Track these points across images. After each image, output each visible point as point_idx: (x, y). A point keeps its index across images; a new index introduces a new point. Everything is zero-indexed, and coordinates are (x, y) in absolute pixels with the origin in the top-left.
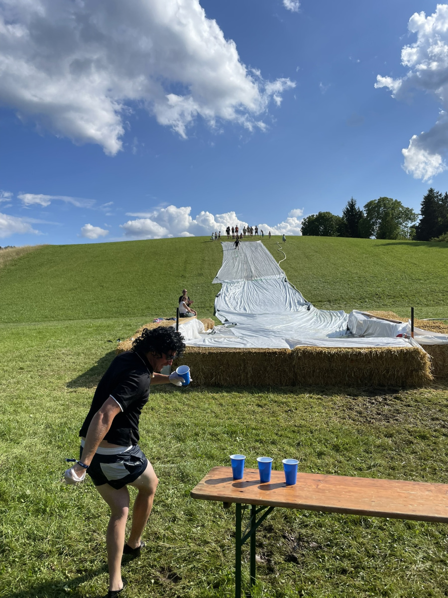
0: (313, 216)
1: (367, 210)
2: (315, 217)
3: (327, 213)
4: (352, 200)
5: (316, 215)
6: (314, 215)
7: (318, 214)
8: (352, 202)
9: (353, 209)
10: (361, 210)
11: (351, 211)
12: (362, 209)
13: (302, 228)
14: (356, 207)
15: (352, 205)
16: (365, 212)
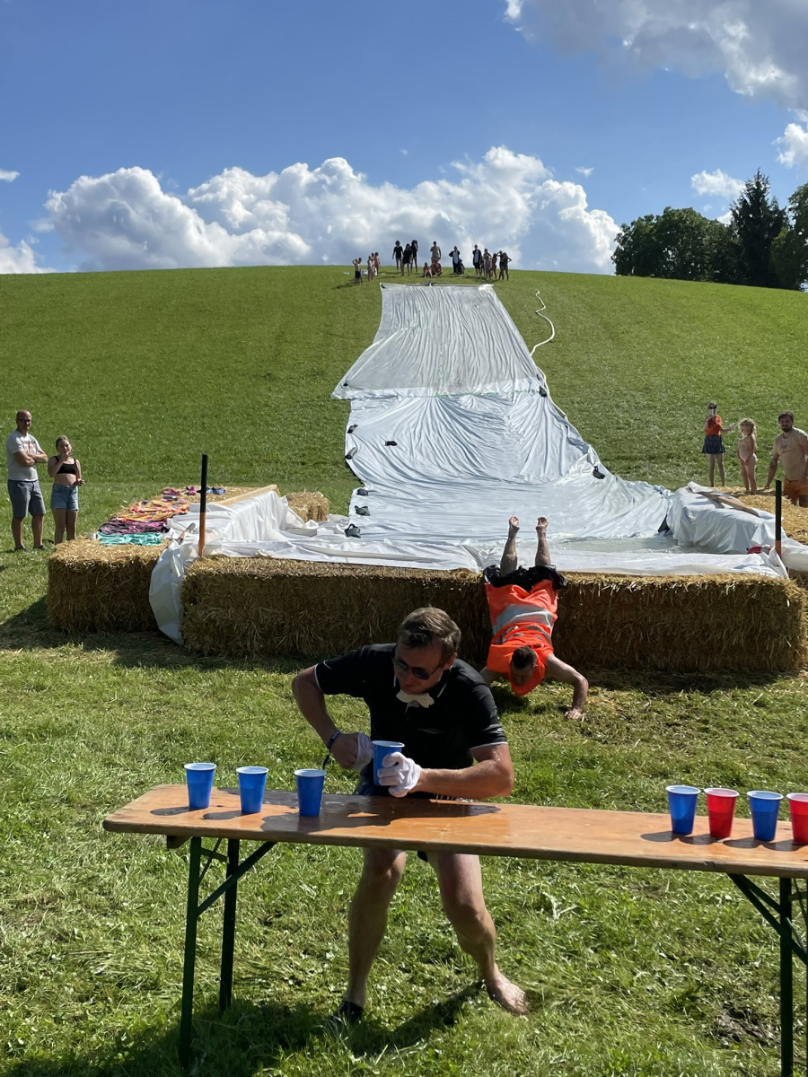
0: (649, 218)
1: (797, 209)
2: (654, 221)
3: (684, 211)
4: (759, 177)
5: (658, 217)
6: (652, 217)
7: (662, 214)
8: (758, 184)
9: (760, 205)
10: (781, 209)
11: (754, 209)
12: (785, 204)
13: (618, 252)
14: (769, 198)
15: (757, 194)
16: (791, 215)
